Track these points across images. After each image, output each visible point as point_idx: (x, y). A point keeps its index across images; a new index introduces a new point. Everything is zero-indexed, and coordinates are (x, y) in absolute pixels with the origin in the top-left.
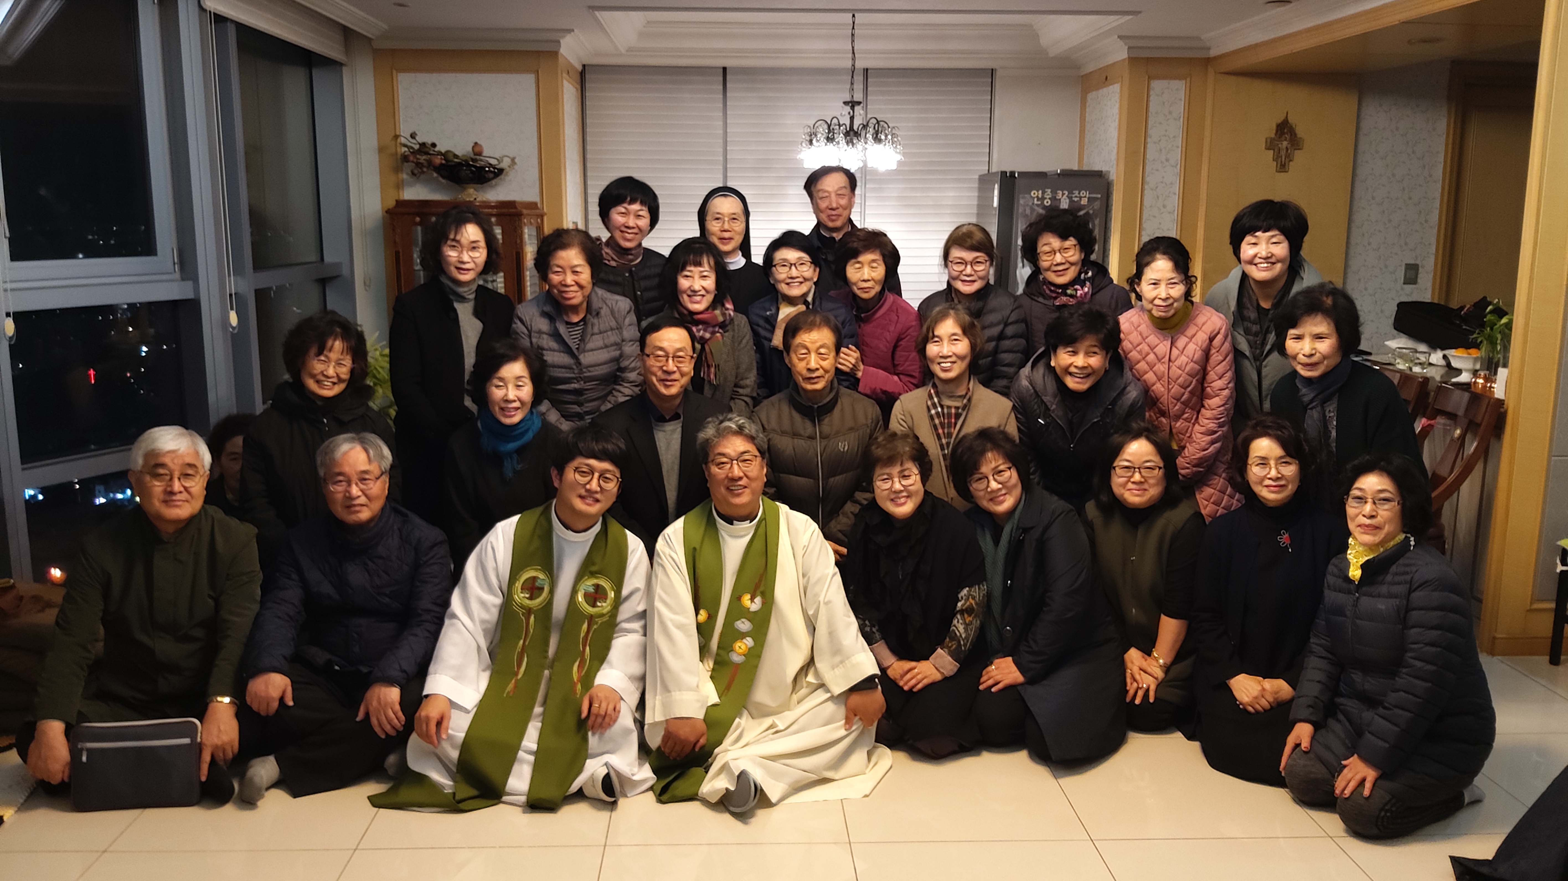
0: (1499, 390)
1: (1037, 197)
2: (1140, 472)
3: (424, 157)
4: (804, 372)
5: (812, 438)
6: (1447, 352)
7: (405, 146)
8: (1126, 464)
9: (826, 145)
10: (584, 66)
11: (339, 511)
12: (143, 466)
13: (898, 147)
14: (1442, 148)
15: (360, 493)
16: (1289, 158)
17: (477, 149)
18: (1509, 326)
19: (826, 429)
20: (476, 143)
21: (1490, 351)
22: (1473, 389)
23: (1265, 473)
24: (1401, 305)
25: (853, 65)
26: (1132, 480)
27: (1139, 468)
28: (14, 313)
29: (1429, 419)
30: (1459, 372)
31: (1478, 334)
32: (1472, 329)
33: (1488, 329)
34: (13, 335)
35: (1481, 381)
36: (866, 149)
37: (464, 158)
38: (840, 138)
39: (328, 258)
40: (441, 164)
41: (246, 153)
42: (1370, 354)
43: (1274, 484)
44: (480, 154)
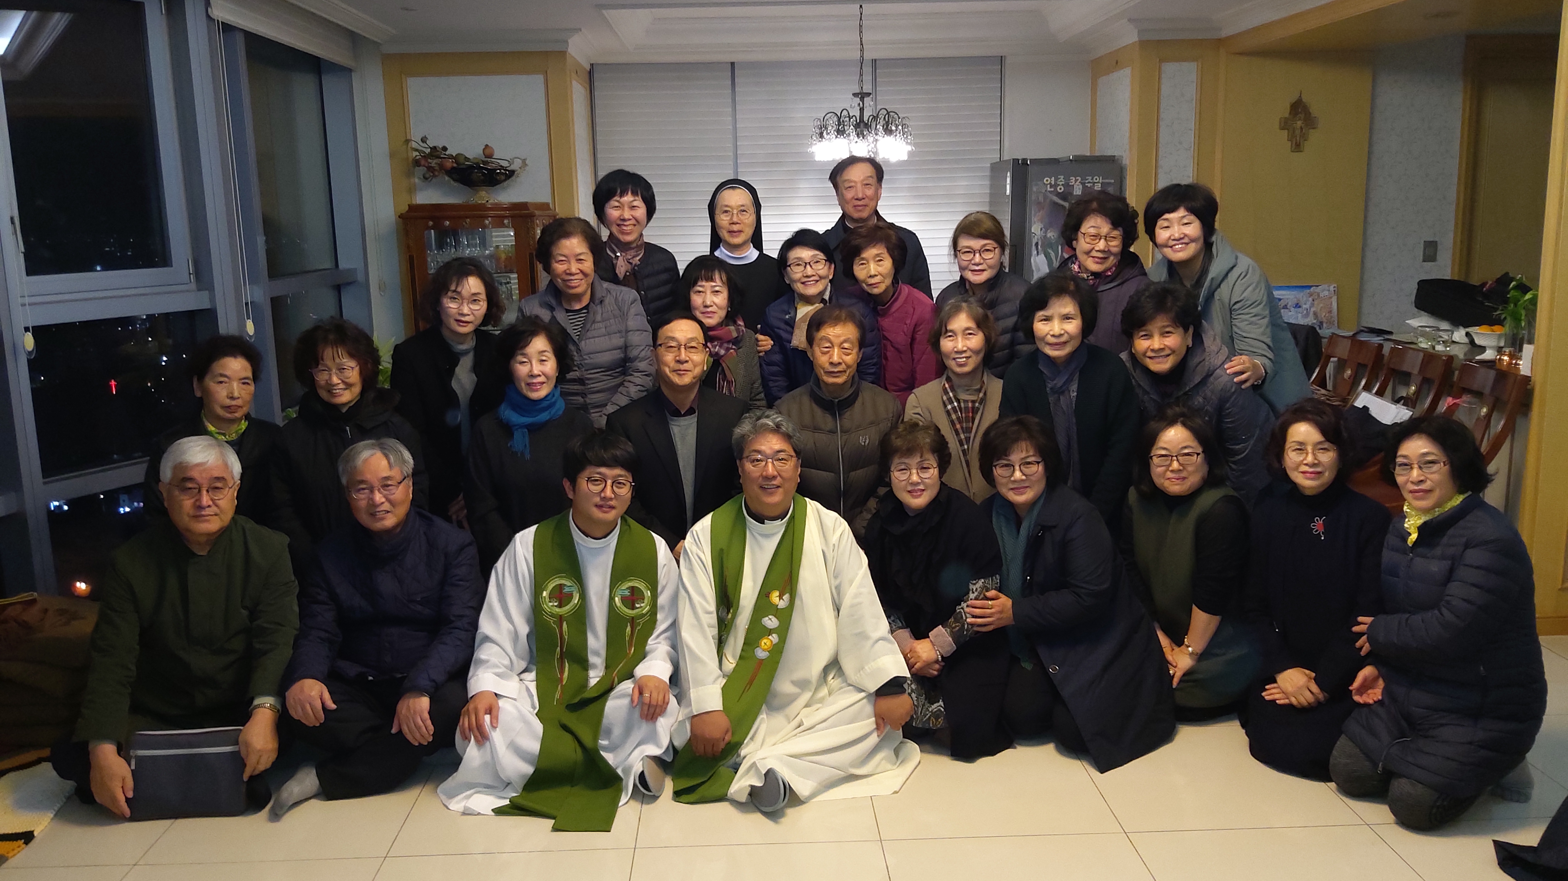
0: (1524, 367)
1: (1050, 183)
2: (1178, 460)
3: (435, 161)
4: (827, 365)
5: (833, 432)
6: (1470, 330)
7: (416, 150)
8: (1163, 452)
9: (836, 137)
10: (592, 65)
11: (364, 519)
12: (172, 479)
13: (909, 137)
14: (1458, 124)
15: (383, 500)
16: (1304, 137)
17: (488, 152)
18: (1534, 301)
19: (847, 423)
20: (487, 146)
21: (1515, 327)
22: (1498, 366)
23: (1302, 459)
24: (1422, 284)
25: (862, 56)
26: (1171, 469)
27: (1176, 456)
28: (33, 327)
29: (1455, 397)
30: (1483, 349)
31: (1502, 310)
32: (1495, 306)
33: (1512, 305)
34: (33, 350)
35: (1506, 358)
36: (877, 140)
37: (475, 161)
38: (851, 130)
39: (343, 265)
40: (453, 168)
41: (259, 162)
42: (1390, 333)
43: (1311, 470)
44: (491, 156)
